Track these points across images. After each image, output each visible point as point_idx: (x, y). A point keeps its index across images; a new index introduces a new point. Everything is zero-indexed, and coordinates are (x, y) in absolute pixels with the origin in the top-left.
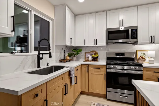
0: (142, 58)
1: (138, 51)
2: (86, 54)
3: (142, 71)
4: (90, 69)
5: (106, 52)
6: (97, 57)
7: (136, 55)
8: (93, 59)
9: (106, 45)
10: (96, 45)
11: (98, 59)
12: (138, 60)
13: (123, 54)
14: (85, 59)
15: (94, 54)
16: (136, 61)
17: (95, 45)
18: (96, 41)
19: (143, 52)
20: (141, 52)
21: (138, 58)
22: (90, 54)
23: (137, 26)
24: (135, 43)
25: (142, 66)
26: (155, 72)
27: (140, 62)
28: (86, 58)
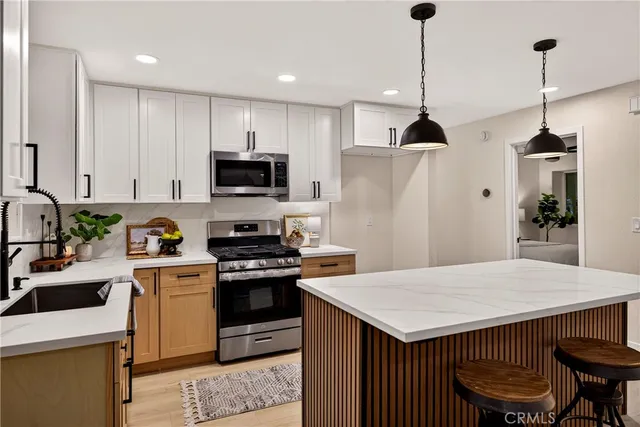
0: (297, 234)
1: (288, 217)
2: (133, 231)
3: (299, 266)
4: (166, 280)
5: (204, 221)
6: (181, 240)
7: (285, 226)
8: (162, 247)
9: (209, 201)
10: (178, 201)
11: (179, 248)
12: (288, 241)
13: (253, 227)
14: (129, 249)
15: (162, 230)
16: (284, 243)
17: (172, 201)
18: (176, 187)
19: (298, 219)
20: (293, 219)
21: (288, 234)
22: (149, 230)
23: (287, 156)
24: (283, 197)
25: (299, 255)
26: (322, 266)
27: (294, 246)
28: (133, 246)
